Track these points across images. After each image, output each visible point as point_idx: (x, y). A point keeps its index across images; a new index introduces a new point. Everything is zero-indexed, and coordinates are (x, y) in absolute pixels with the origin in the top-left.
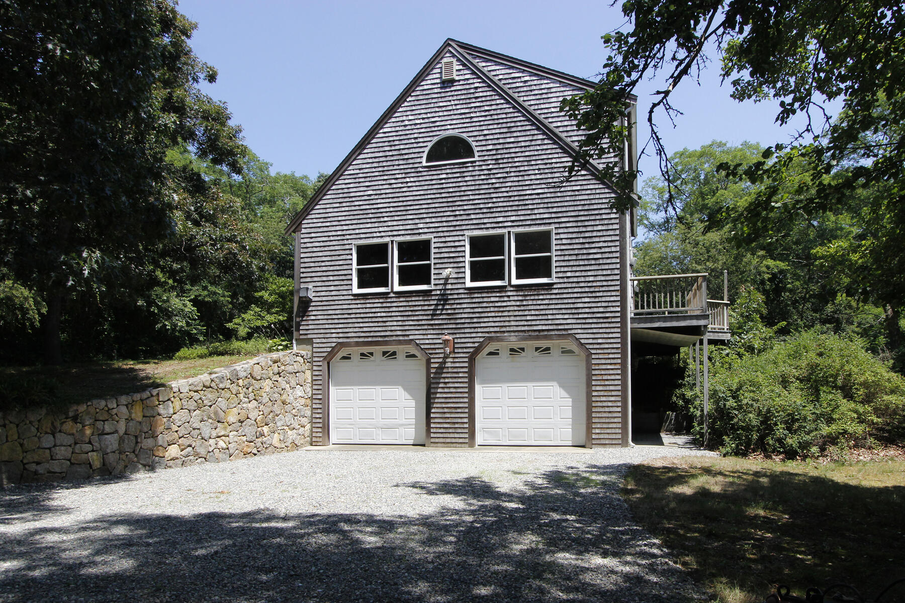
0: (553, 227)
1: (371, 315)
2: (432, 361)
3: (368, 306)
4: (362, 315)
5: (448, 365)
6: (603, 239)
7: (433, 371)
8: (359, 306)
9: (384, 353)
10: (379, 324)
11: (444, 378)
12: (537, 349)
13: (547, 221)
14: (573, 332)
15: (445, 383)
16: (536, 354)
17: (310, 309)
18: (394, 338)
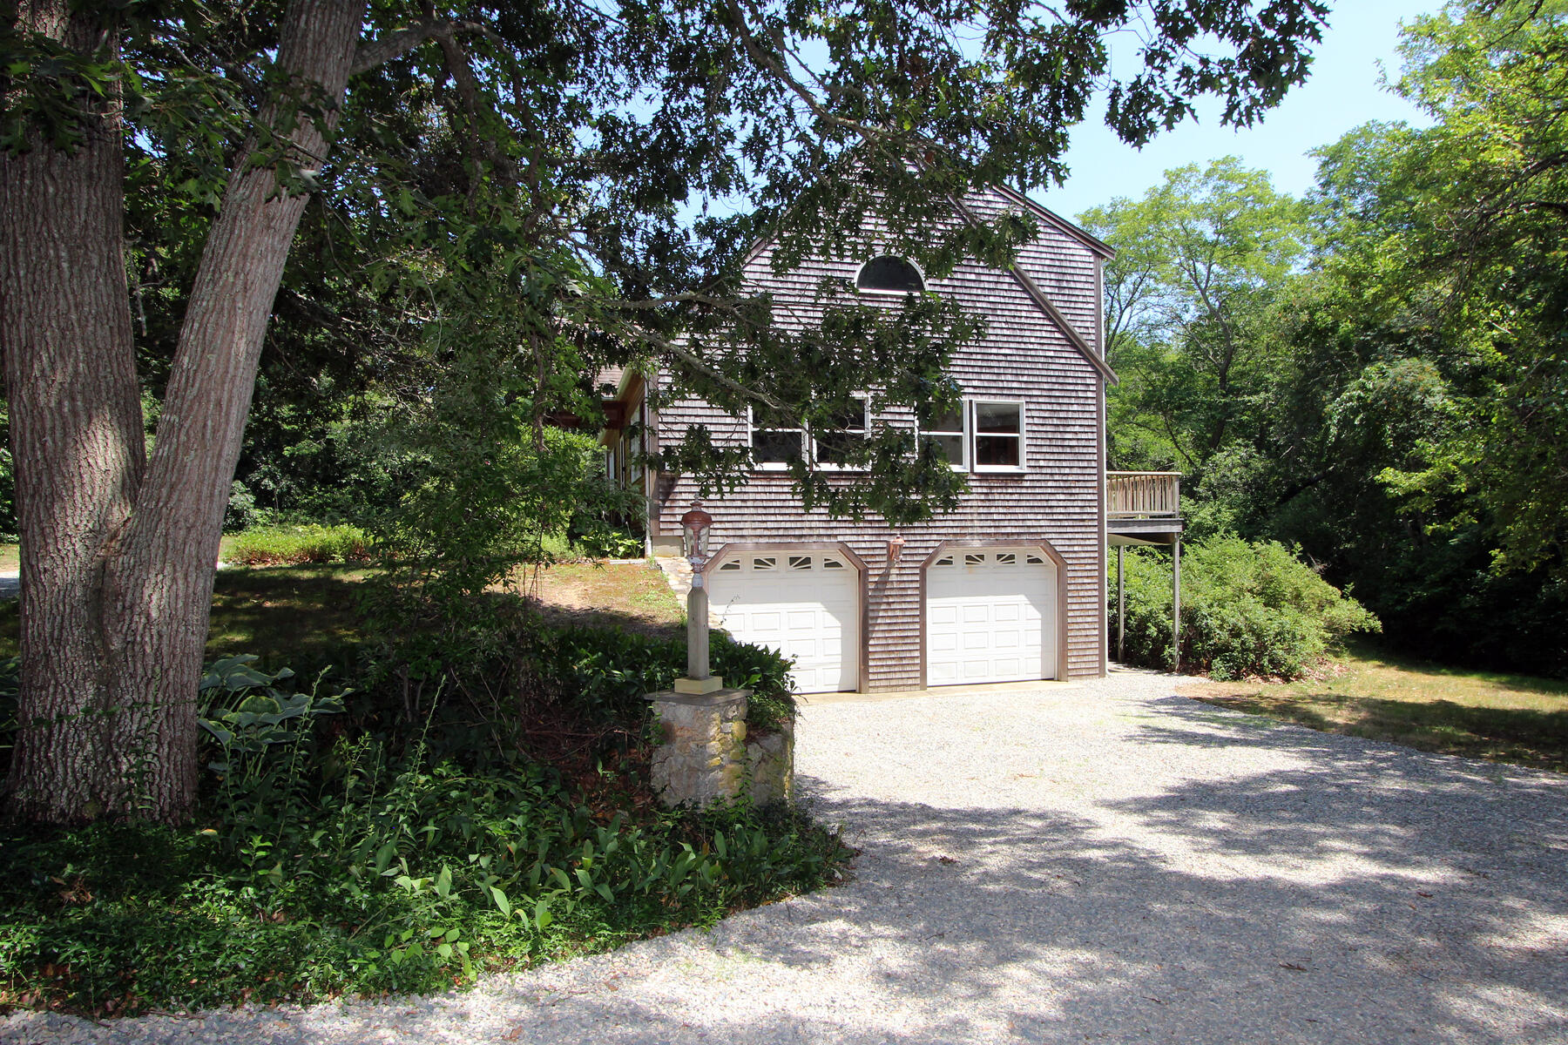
0: (1023, 400)
1: (778, 504)
2: (870, 572)
3: (774, 489)
4: (765, 504)
5: (893, 578)
6: (1079, 422)
7: (871, 586)
8: (760, 489)
9: (793, 560)
10: (792, 518)
11: (887, 596)
12: (999, 557)
13: (1016, 392)
14: (1046, 536)
15: (889, 603)
16: (999, 563)
17: (677, 490)
18: (815, 539)
